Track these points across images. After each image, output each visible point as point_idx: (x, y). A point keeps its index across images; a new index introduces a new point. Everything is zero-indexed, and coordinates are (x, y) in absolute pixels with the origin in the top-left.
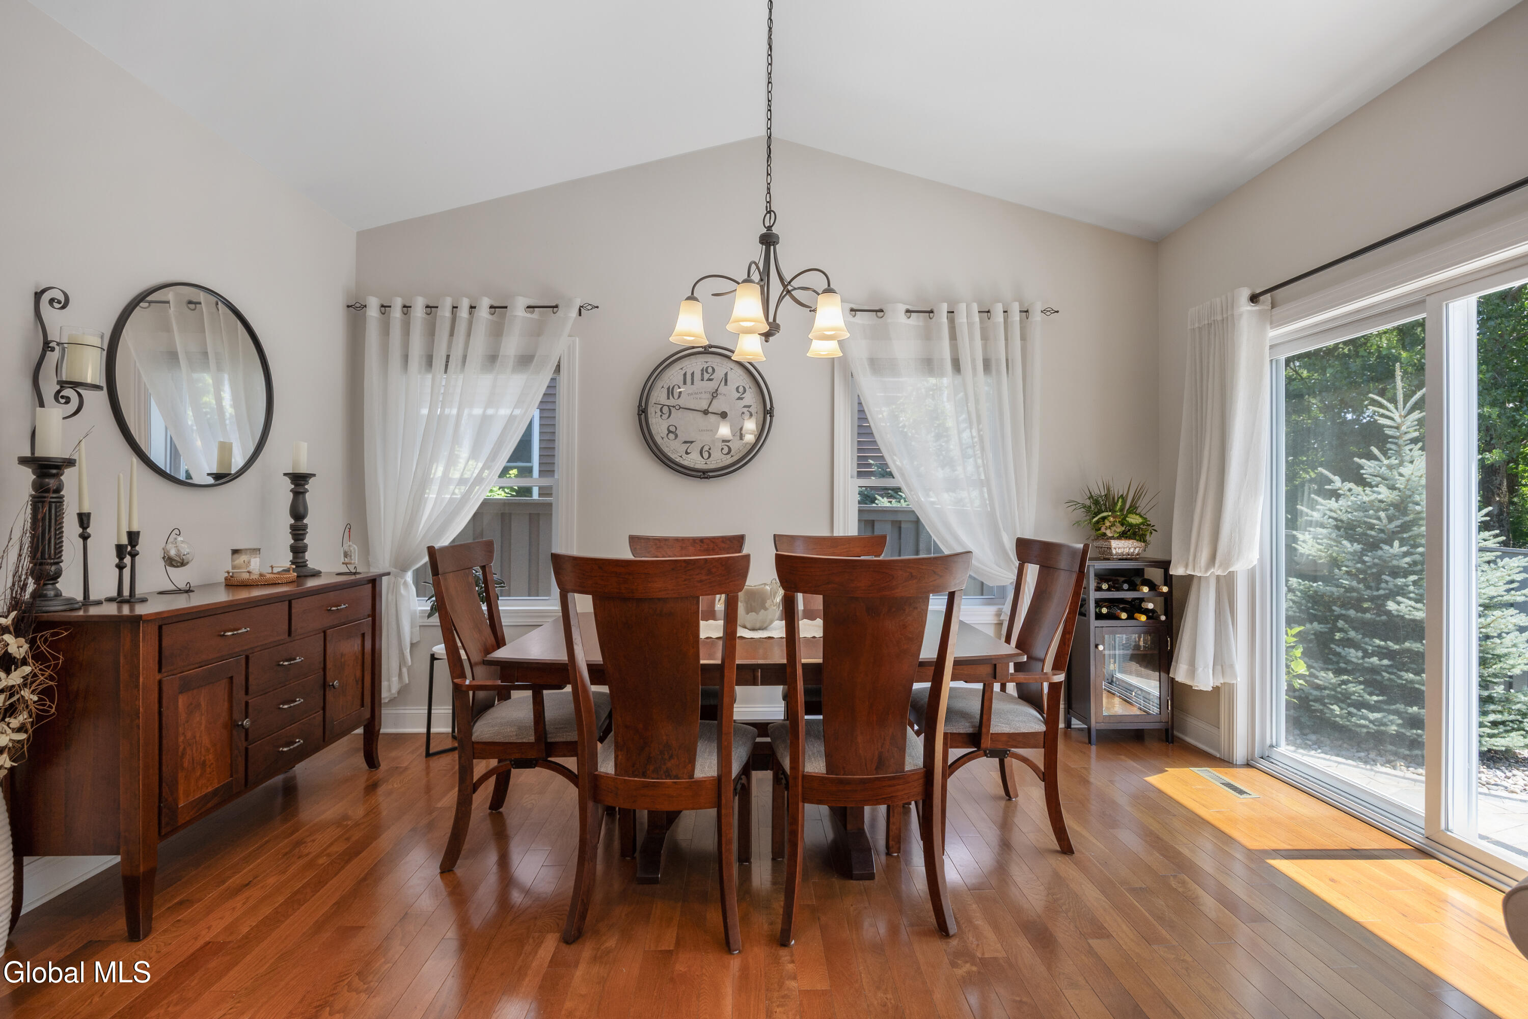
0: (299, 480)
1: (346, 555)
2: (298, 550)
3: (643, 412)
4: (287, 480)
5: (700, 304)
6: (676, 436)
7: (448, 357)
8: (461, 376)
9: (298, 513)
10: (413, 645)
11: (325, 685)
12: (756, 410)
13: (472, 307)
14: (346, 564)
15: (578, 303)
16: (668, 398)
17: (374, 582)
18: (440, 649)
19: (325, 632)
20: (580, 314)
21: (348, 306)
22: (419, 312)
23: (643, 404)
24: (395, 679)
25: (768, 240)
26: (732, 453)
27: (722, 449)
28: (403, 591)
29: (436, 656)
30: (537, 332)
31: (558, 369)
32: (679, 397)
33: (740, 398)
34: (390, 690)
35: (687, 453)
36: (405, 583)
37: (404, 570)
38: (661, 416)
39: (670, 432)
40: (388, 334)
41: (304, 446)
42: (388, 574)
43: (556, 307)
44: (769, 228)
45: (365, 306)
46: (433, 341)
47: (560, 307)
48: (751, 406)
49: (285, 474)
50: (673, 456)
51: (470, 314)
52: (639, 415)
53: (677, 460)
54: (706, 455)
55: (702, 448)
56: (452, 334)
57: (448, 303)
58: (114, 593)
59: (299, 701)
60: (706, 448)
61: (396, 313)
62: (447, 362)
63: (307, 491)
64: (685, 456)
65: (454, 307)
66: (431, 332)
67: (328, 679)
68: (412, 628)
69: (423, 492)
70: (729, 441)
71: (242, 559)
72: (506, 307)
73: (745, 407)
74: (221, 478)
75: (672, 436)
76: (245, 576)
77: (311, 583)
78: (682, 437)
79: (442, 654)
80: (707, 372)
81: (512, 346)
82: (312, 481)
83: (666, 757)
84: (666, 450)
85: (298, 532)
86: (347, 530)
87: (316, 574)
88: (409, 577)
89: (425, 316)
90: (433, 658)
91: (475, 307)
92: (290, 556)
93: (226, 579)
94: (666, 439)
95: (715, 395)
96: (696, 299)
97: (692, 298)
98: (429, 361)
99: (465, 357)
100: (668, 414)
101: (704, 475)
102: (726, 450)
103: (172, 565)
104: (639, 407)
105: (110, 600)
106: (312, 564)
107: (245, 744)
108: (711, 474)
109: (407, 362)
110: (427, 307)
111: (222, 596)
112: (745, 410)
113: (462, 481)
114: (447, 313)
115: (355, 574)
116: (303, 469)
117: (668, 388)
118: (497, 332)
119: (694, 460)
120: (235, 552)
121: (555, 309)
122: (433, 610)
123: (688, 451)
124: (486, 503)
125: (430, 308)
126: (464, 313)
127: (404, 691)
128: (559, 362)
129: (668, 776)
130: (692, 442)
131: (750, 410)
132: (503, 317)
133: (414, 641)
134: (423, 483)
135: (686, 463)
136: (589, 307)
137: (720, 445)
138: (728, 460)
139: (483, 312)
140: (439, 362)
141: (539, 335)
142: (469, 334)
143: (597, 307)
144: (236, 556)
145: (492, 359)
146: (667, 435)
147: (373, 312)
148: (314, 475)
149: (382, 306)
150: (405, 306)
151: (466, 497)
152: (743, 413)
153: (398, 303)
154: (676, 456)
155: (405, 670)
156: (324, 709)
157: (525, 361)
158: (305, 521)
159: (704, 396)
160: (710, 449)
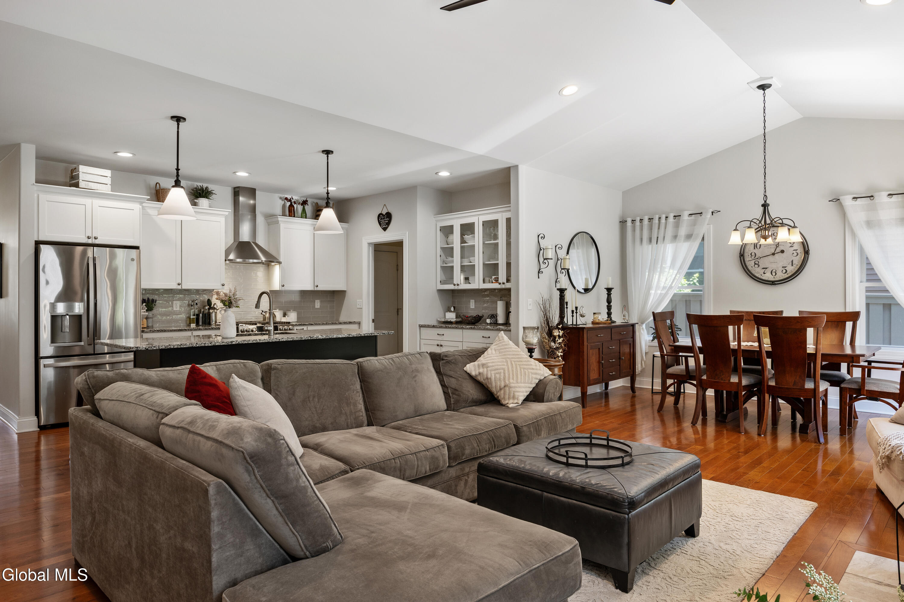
0: (609, 290)
1: (624, 316)
2: (609, 314)
3: (742, 256)
4: (606, 290)
5: (739, 231)
6: (759, 266)
7: (658, 237)
8: (663, 245)
9: (609, 301)
10: (646, 353)
11: (620, 358)
12: (800, 251)
13: (666, 217)
14: (624, 319)
15: (711, 211)
16: (755, 249)
17: (633, 326)
18: (658, 354)
19: (620, 341)
20: (713, 215)
21: (620, 222)
22: (646, 222)
23: (742, 252)
24: (640, 365)
25: (765, 206)
26: (787, 273)
27: (782, 271)
28: (642, 331)
29: (655, 356)
30: (694, 224)
31: (703, 239)
32: (760, 248)
33: (791, 247)
34: (638, 369)
35: (764, 273)
36: (643, 328)
37: (642, 323)
38: (751, 257)
39: (755, 264)
40: (635, 231)
41: (610, 278)
42: (638, 323)
43: (701, 213)
44: (765, 201)
45: (626, 221)
46: (652, 232)
47: (703, 213)
48: (797, 250)
49: (605, 288)
50: (757, 275)
51: (666, 220)
52: (740, 257)
53: (759, 277)
54: (774, 274)
55: (772, 271)
56: (659, 228)
57: (657, 217)
58: (572, 324)
59: (614, 360)
60: (774, 271)
61: (638, 223)
62: (657, 240)
63: (611, 294)
64: (763, 275)
65: (659, 218)
66: (651, 228)
67: (621, 356)
68: (645, 346)
69: (649, 291)
70: (786, 267)
71: (596, 316)
72: (680, 216)
73: (794, 250)
74: (587, 290)
75: (756, 266)
76: (598, 321)
77: (613, 324)
78: (762, 266)
79: (658, 355)
80: (774, 235)
81: (683, 231)
82: (613, 290)
83: (721, 374)
84: (753, 272)
85: (609, 308)
86: (624, 307)
87: (614, 322)
88: (644, 326)
89: (648, 223)
90: (654, 356)
91: (668, 217)
92: (607, 316)
93: (592, 322)
94: (753, 267)
95: (777, 246)
96: (738, 230)
97: (736, 230)
98: (650, 240)
99: (664, 237)
100: (754, 256)
101: (773, 283)
102: (784, 271)
103: (581, 317)
104: (740, 254)
105: (571, 325)
106: (613, 319)
107: (602, 369)
108: (776, 283)
109: (642, 241)
110: (649, 219)
111: (591, 326)
112: (794, 252)
113: (664, 288)
114: (657, 221)
115: (627, 323)
116: (610, 287)
117: (754, 244)
118: (677, 226)
119: (768, 276)
120: (594, 314)
121: (701, 214)
122: (654, 338)
123: (765, 272)
124: (675, 295)
125: (650, 219)
126: (663, 220)
127: (643, 370)
128: (703, 236)
129: (722, 380)
130: (766, 268)
131: (797, 251)
132: (679, 219)
133: (647, 352)
134: (649, 288)
135: (764, 278)
136: (716, 212)
137: (781, 269)
138: (786, 276)
139: (671, 219)
140: (654, 240)
141: (694, 225)
142: (665, 228)
143: (720, 211)
144: (594, 315)
145: (675, 237)
146: (754, 265)
147: (629, 223)
148: (613, 288)
149: (632, 220)
150: (641, 220)
151: (666, 294)
152: (793, 253)
153: (638, 219)
154: (759, 275)
155: (643, 362)
156: (620, 365)
157: (689, 237)
158: (611, 304)
159: (772, 246)
160: (776, 271)
